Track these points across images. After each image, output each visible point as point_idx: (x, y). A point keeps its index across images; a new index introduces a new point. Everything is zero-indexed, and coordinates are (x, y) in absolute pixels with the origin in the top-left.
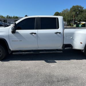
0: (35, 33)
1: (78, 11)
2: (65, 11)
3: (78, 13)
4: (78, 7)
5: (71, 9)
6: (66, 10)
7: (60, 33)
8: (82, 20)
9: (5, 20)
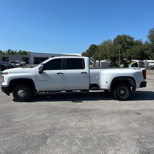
0: (62, 74)
1: (126, 43)
2: (105, 43)
3: (126, 46)
4: (125, 37)
5: (114, 41)
6: (107, 42)
7: (86, 73)
8: (132, 57)
9: (4, 58)
